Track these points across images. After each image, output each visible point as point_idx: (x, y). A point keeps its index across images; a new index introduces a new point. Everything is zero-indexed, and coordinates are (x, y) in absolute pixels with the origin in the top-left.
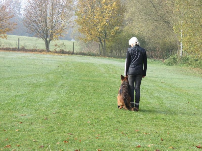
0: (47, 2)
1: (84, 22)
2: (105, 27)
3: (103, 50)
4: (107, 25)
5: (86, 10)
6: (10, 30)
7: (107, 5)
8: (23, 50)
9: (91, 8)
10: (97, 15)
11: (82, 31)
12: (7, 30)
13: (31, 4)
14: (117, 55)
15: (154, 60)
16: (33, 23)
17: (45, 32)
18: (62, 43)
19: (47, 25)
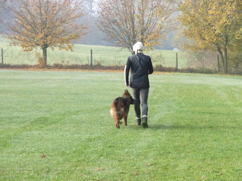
1: (192, 21)
2: (226, 27)
4: (229, 24)
6: (77, 37)
8: (99, 67)
10: (212, 9)
11: (189, 34)
12: (72, 37)
16: (113, 25)
17: (132, 38)
18: (158, 55)
19: (135, 26)
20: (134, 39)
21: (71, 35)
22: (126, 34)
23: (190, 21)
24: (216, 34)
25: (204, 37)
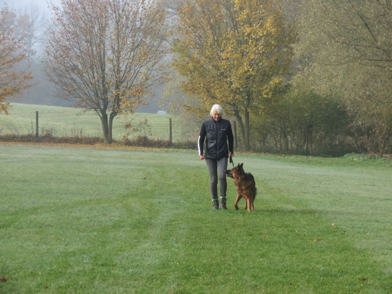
0: (104, 20)
1: (195, 68)
2: (247, 78)
3: (244, 135)
4: (253, 73)
5: (201, 37)
6: (15, 90)
7: (251, 25)
8: (48, 139)
9: (213, 33)
10: (227, 50)
11: (191, 89)
12: (8, 92)
13: (64, 26)
14: (279, 146)
15: (371, 158)
16: (72, 74)
17: (101, 94)
18: (142, 121)
19: (106, 76)
20: (104, 96)
21: (5, 89)
22: (92, 88)
23: (192, 68)
24: (232, 89)
25: (214, 93)
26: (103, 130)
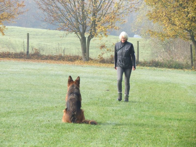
8: (37, 56)
16: (57, 3)
17: (81, 21)
19: (85, 5)
20: (83, 22)
21: (2, 15)
22: (73, 15)
24: (188, 18)
25: (174, 21)
26: (82, 50)
